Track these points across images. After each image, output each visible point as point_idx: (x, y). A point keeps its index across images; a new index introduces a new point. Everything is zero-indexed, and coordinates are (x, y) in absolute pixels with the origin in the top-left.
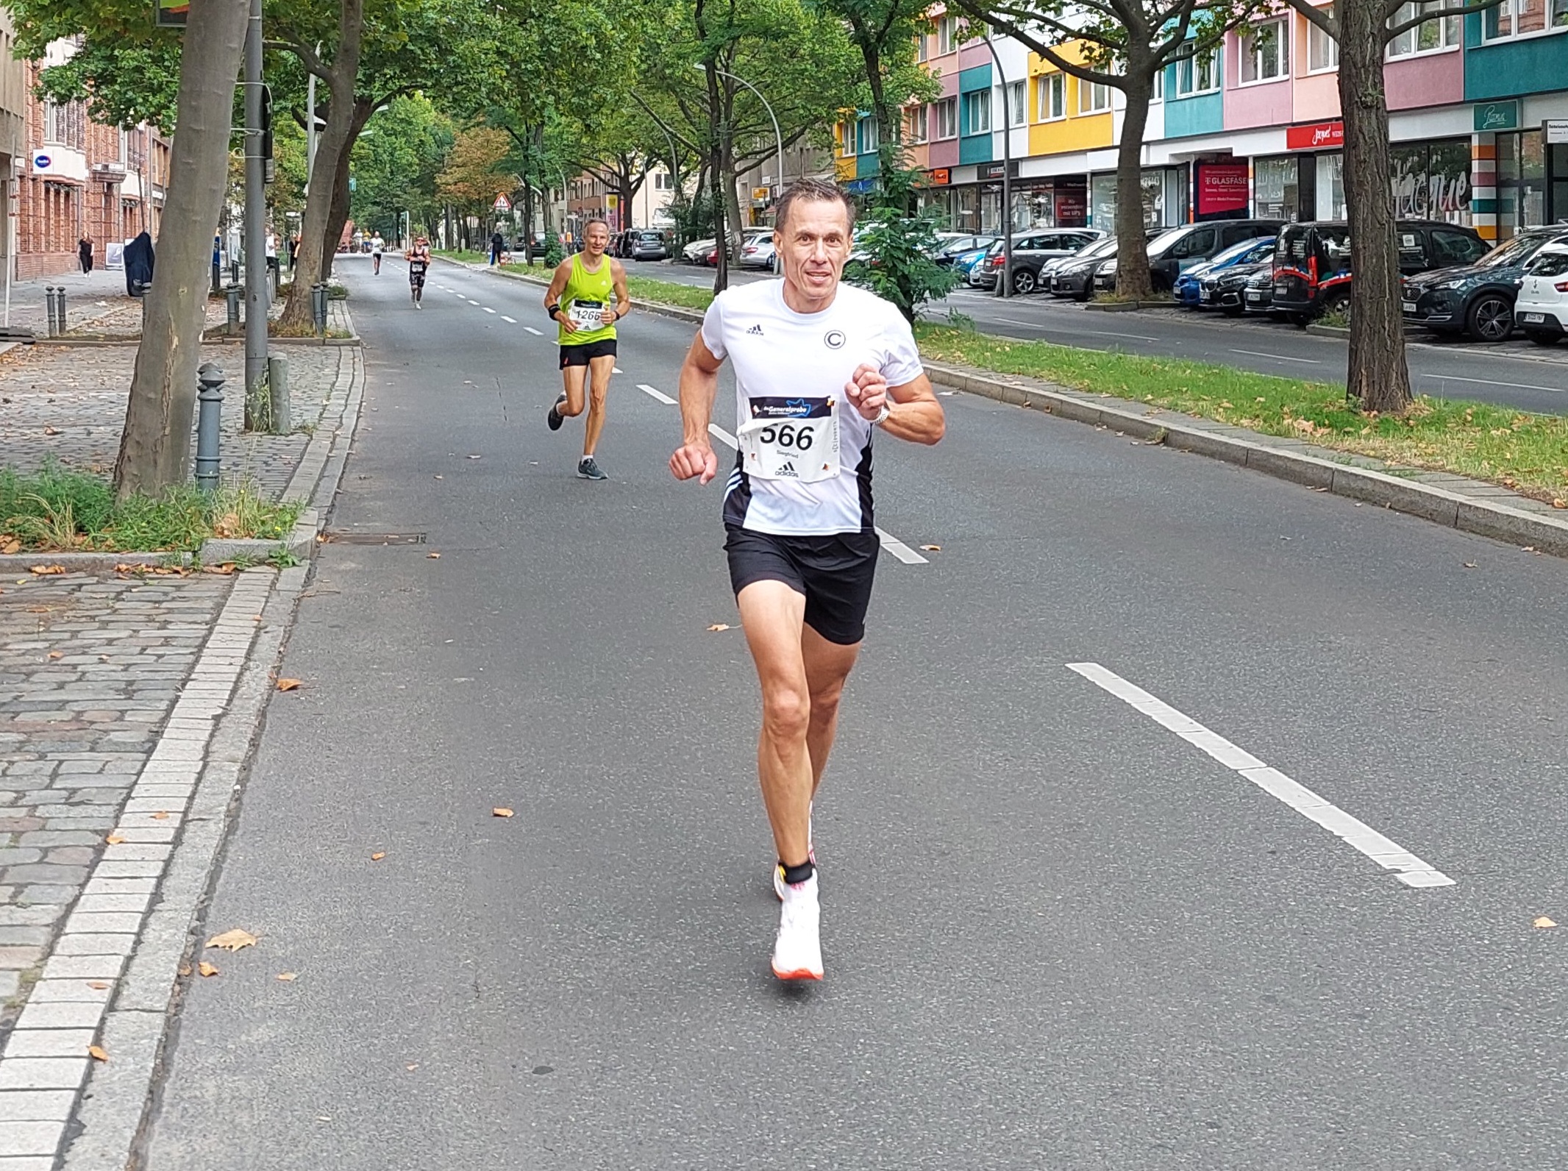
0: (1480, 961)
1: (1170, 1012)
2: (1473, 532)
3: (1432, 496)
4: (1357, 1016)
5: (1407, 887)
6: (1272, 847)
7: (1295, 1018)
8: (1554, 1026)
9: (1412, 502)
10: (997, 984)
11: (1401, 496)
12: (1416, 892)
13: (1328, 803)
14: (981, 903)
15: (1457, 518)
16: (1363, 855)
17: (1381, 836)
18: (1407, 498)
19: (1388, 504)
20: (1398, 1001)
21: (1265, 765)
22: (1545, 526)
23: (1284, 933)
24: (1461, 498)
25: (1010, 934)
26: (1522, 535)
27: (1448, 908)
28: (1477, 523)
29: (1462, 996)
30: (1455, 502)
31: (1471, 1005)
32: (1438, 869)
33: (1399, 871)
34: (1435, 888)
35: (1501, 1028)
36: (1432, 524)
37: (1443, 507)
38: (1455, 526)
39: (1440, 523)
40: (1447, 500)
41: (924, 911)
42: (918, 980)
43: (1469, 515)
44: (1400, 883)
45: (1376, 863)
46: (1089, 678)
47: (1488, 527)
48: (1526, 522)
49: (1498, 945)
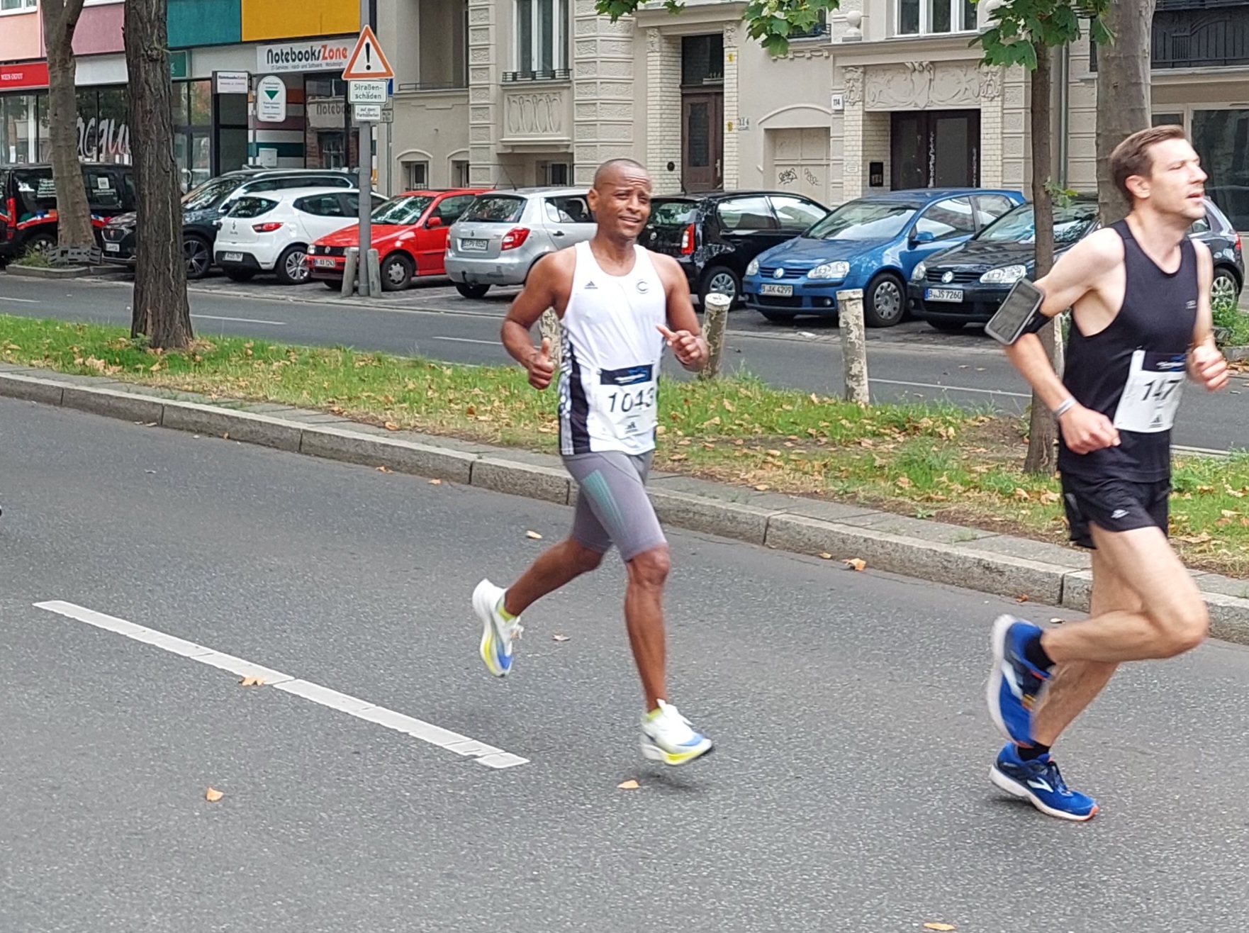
2: (318, 456)
3: (273, 425)
5: (492, 769)
9: (252, 432)
11: (239, 427)
12: (504, 772)
15: (300, 444)
18: (246, 428)
19: (226, 434)
21: (292, 678)
22: (394, 447)
24: (302, 426)
26: (369, 456)
27: (538, 783)
28: (323, 448)
30: (299, 430)
33: (476, 756)
34: (516, 767)
36: (276, 450)
37: (286, 435)
38: (300, 451)
39: (283, 449)
40: (290, 428)
43: (315, 441)
44: (484, 766)
45: (453, 752)
47: (333, 451)
48: (374, 444)
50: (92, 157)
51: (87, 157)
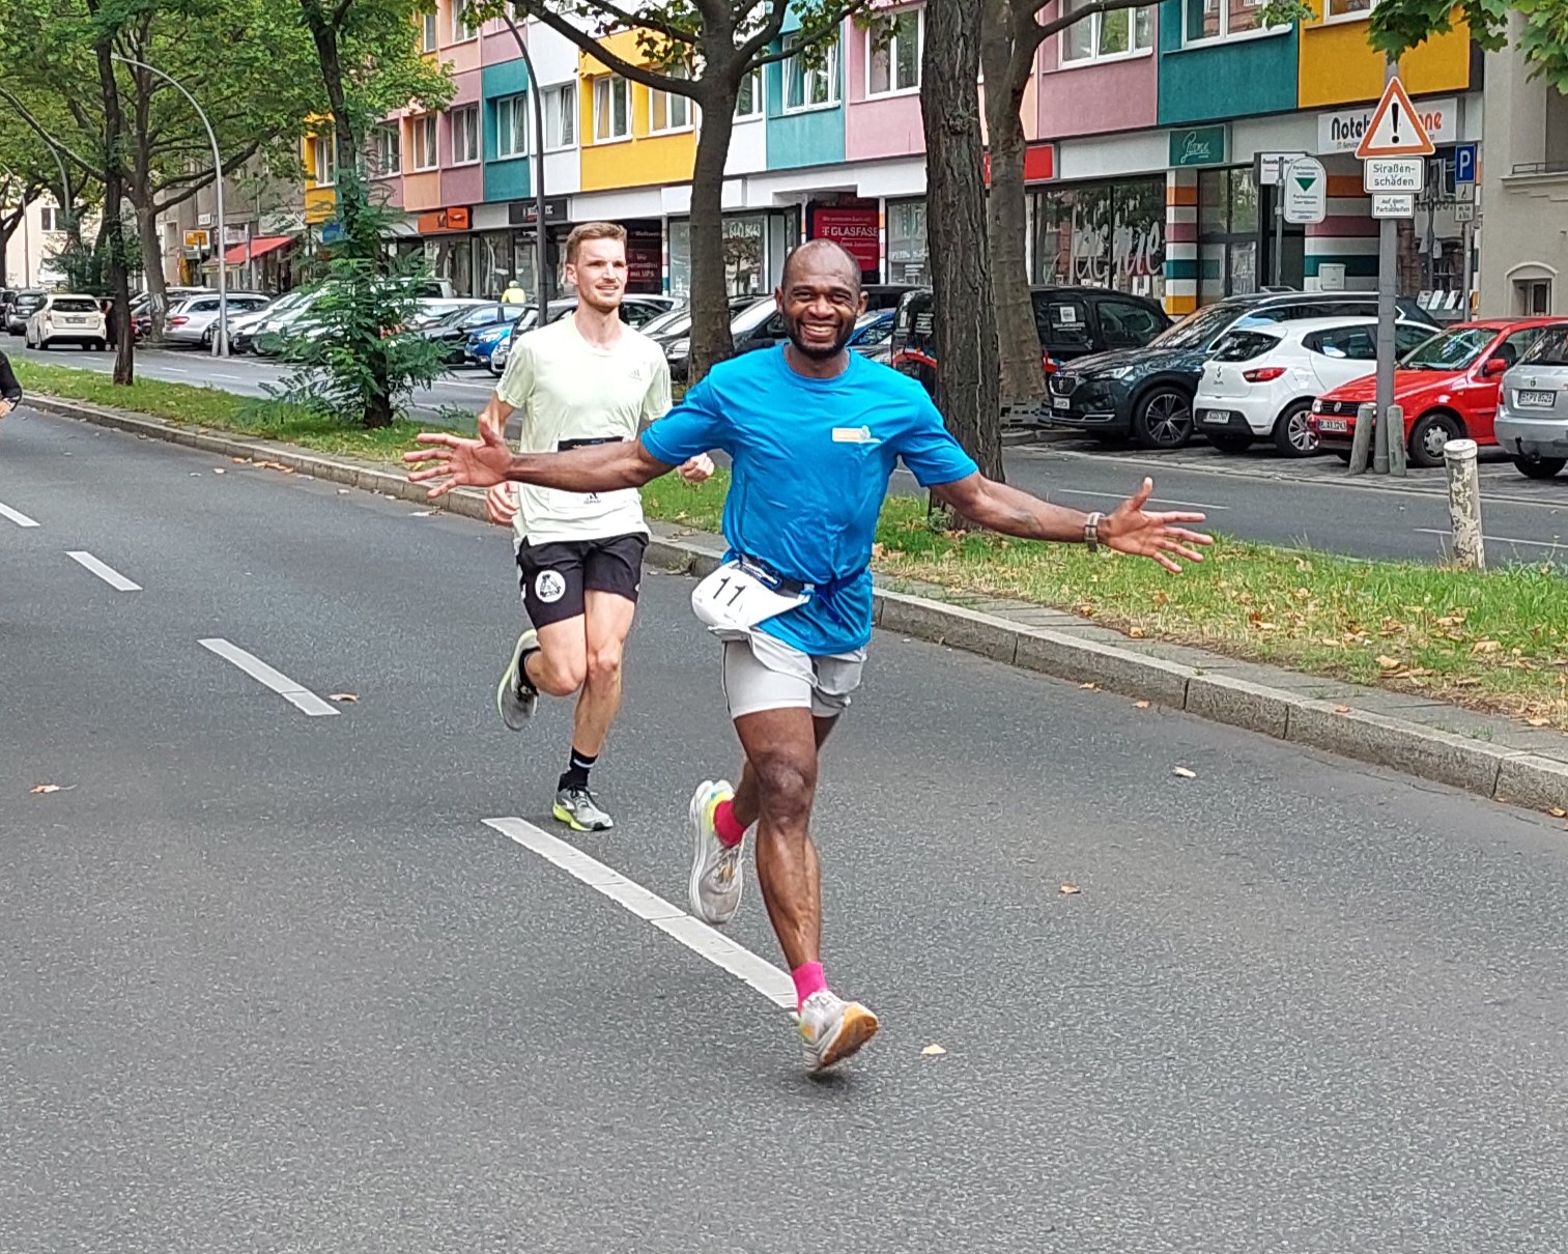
50: (1102, 280)
51: (1097, 280)
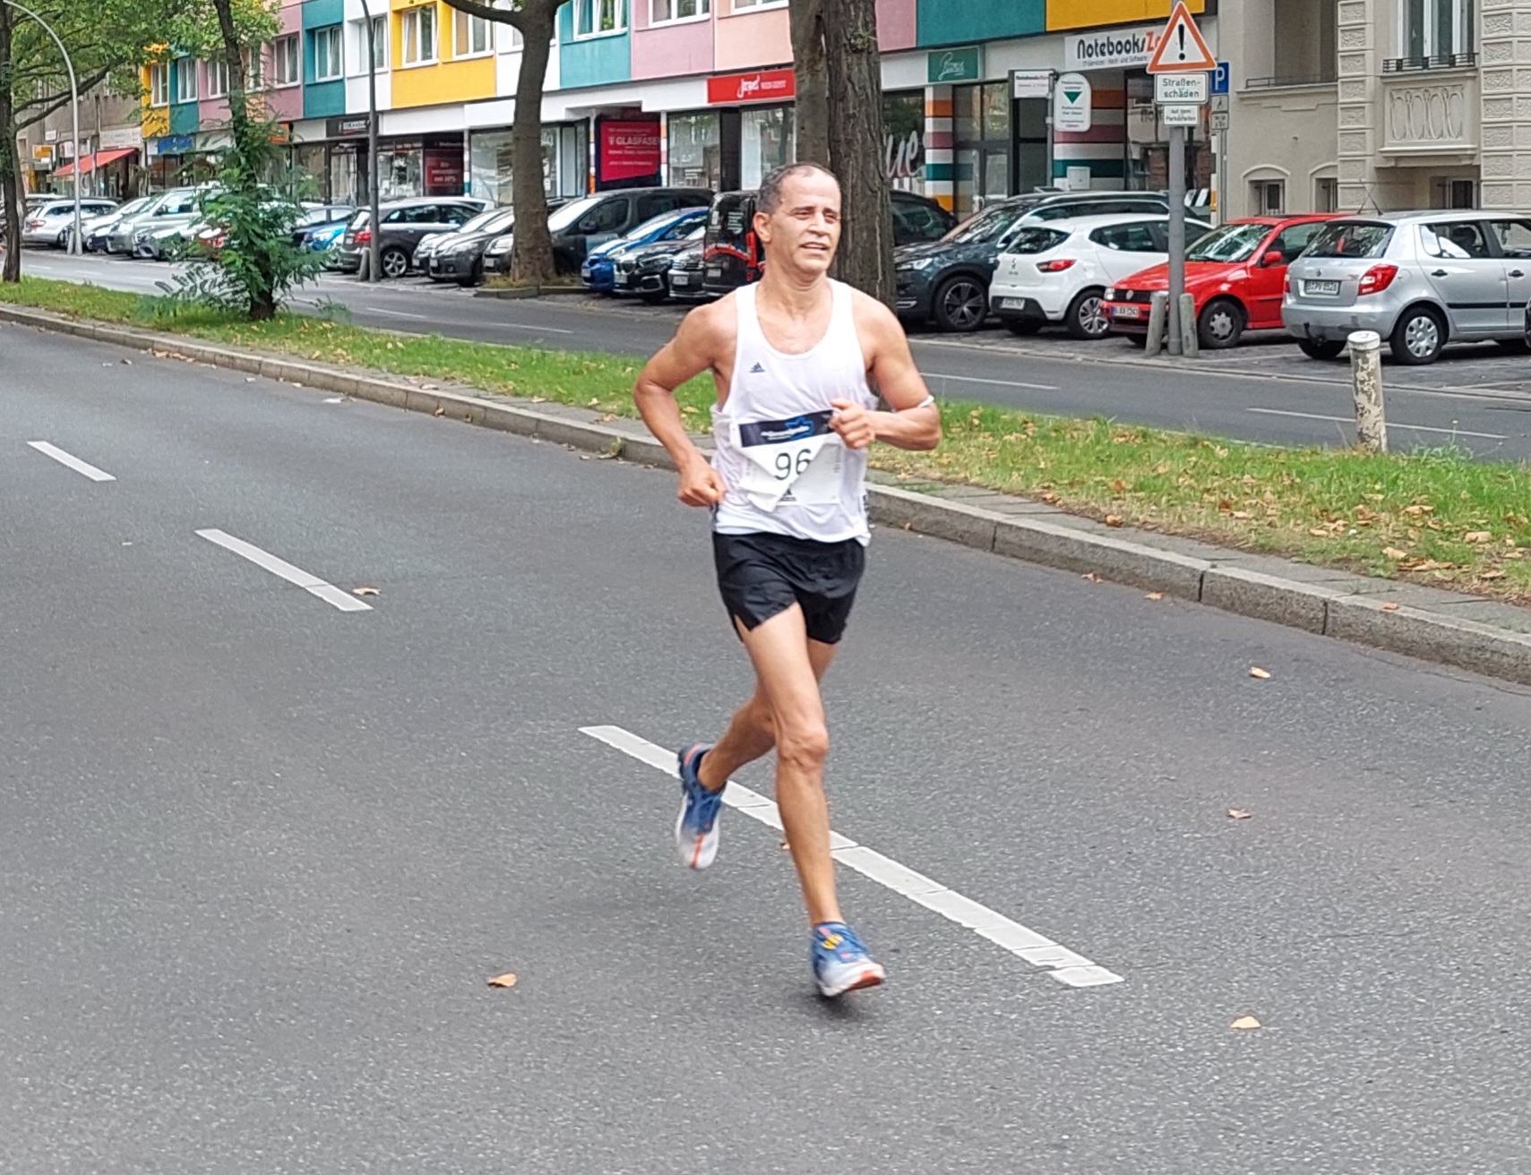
0: (1180, 1073)
1: (831, 1153)
2: (1014, 556)
3: (962, 514)
4: (1055, 1146)
5: (1067, 987)
6: (893, 945)
7: (984, 1153)
8: (1290, 1147)
9: (937, 523)
10: (608, 1128)
11: (923, 515)
12: (1082, 993)
13: (944, 888)
14: (560, 1028)
15: (993, 540)
16: (1005, 950)
17: (1018, 926)
18: (930, 518)
19: (908, 525)
20: (1097, 1125)
21: (854, 844)
22: (1106, 548)
23: (939, 1049)
24: (997, 517)
25: (606, 1065)
26: (1076, 560)
27: (1123, 1011)
28: (1020, 546)
29: (1172, 1116)
30: (991, 521)
31: (1186, 1127)
32: (1098, 964)
33: (1052, 968)
34: (1101, 986)
35: (1229, 1153)
36: (965, 548)
37: (976, 528)
38: (992, 549)
39: (973, 547)
40: (982, 519)
41: (492, 1041)
42: (509, 1129)
43: (1010, 537)
44: (1058, 982)
45: (1023, 960)
46: (612, 744)
47: (1033, 551)
48: (1081, 544)
49: (1196, 1052)
